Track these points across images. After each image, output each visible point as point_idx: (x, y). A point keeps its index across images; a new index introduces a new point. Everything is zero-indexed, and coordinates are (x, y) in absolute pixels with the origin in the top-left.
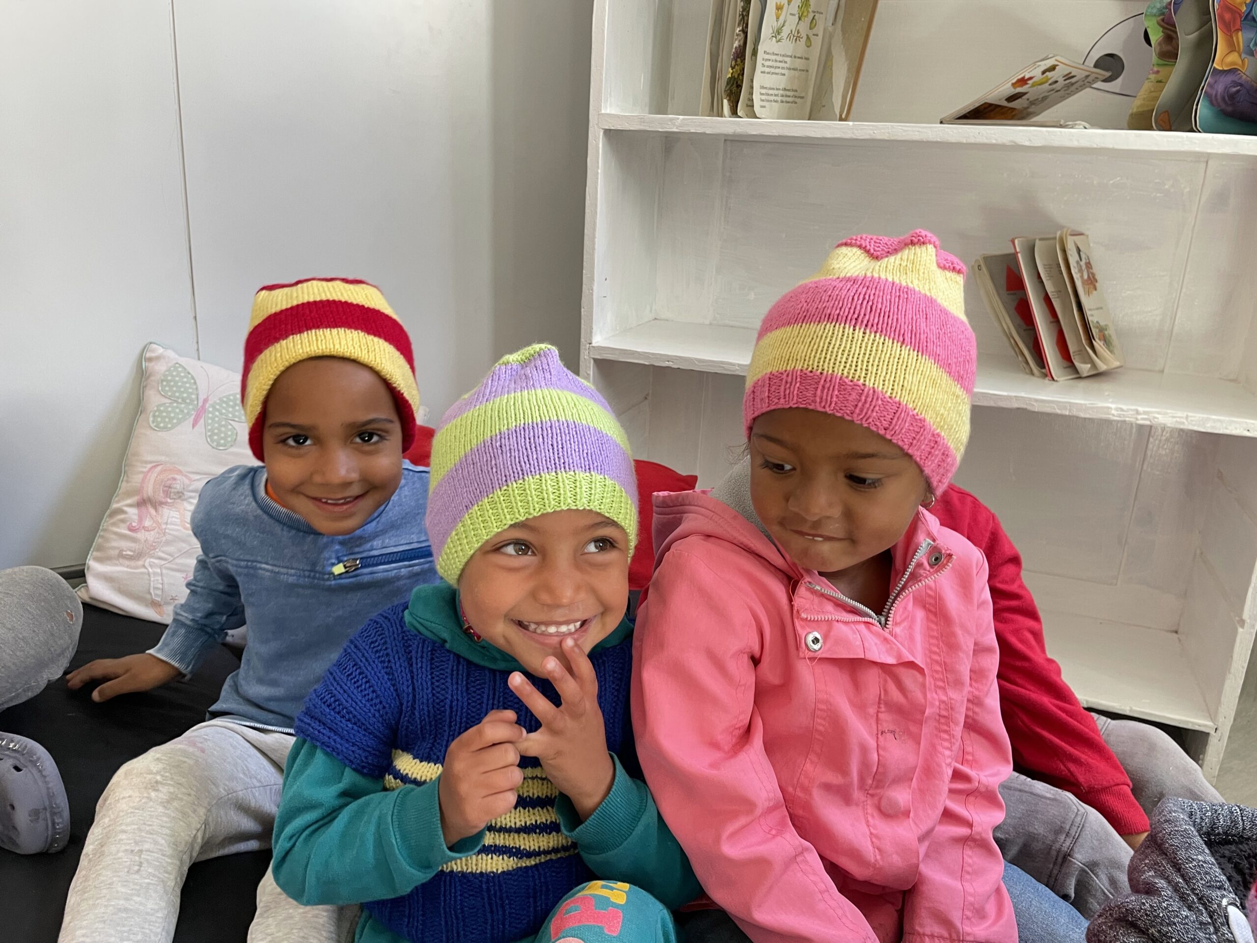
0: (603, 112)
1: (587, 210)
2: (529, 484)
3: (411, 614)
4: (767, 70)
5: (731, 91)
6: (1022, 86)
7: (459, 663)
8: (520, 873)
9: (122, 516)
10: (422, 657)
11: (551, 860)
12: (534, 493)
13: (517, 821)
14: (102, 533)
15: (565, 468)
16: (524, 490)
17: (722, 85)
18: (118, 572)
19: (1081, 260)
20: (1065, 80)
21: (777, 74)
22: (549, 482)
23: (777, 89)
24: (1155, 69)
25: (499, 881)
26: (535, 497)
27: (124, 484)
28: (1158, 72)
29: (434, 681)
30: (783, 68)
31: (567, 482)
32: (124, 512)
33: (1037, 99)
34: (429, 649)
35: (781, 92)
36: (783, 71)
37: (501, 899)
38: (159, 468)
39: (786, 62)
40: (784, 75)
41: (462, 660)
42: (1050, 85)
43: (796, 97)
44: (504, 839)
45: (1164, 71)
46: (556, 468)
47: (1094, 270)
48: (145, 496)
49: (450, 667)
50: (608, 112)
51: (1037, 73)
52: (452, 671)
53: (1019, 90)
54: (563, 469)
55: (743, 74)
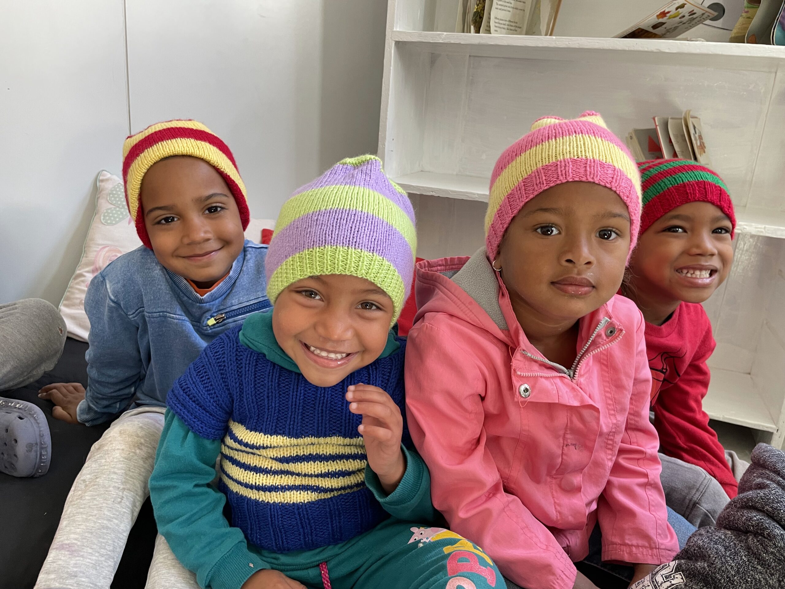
0: (395, 30)
1: (383, 93)
2: (327, 251)
3: (243, 334)
4: (499, 7)
5: (476, 20)
6: (662, 17)
7: (274, 367)
8: (320, 503)
9: (83, 279)
10: (249, 364)
11: (341, 494)
12: (329, 258)
13: (316, 470)
14: (69, 289)
15: (355, 245)
16: (323, 254)
17: (470, 17)
18: (79, 313)
19: (696, 133)
20: (690, 16)
21: (505, 10)
22: (341, 253)
23: (506, 21)
24: (746, 10)
25: (306, 509)
26: (329, 261)
27: (84, 258)
28: (747, 12)
29: (256, 379)
30: (509, 7)
31: (354, 255)
32: (84, 276)
33: (671, 29)
34: (255, 358)
35: (507, 23)
36: (509, 9)
37: (308, 519)
38: (107, 249)
39: (511, 3)
40: (510, 11)
41: (276, 366)
42: (680, 18)
43: (516, 27)
44: (308, 480)
45: (751, 11)
46: (349, 244)
47: (704, 140)
48: (97, 266)
49: (268, 370)
50: (398, 30)
51: (672, 9)
52: (269, 373)
53: (661, 20)
54: (353, 246)
55: (484, 10)
